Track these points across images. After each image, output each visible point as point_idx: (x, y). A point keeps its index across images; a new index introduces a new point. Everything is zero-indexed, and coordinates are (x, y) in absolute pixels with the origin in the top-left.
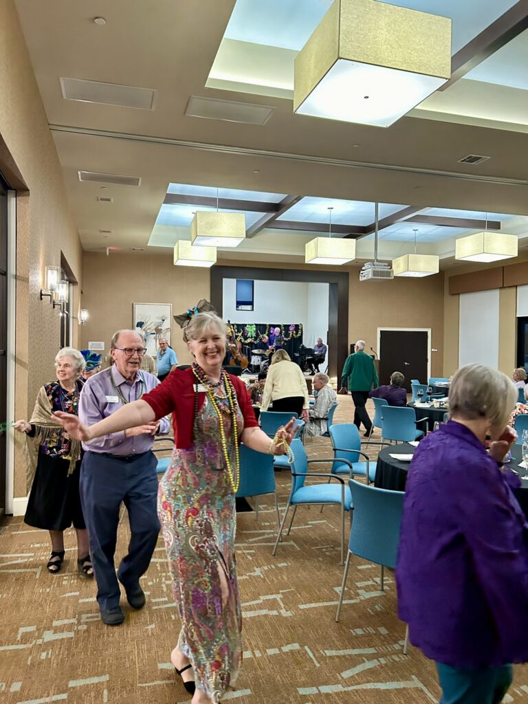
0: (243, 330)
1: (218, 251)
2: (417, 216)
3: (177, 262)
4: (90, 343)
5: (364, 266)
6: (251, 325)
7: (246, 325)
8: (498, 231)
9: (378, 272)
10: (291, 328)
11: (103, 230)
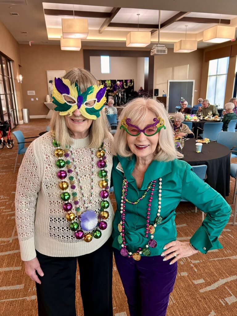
0: (105, 83)
1: (81, 41)
2: (184, 18)
3: (63, 48)
4: (28, 92)
5: (153, 47)
6: (109, 80)
7: (105, 81)
8: (229, 25)
9: (159, 50)
10: (128, 82)
11: (22, 32)
